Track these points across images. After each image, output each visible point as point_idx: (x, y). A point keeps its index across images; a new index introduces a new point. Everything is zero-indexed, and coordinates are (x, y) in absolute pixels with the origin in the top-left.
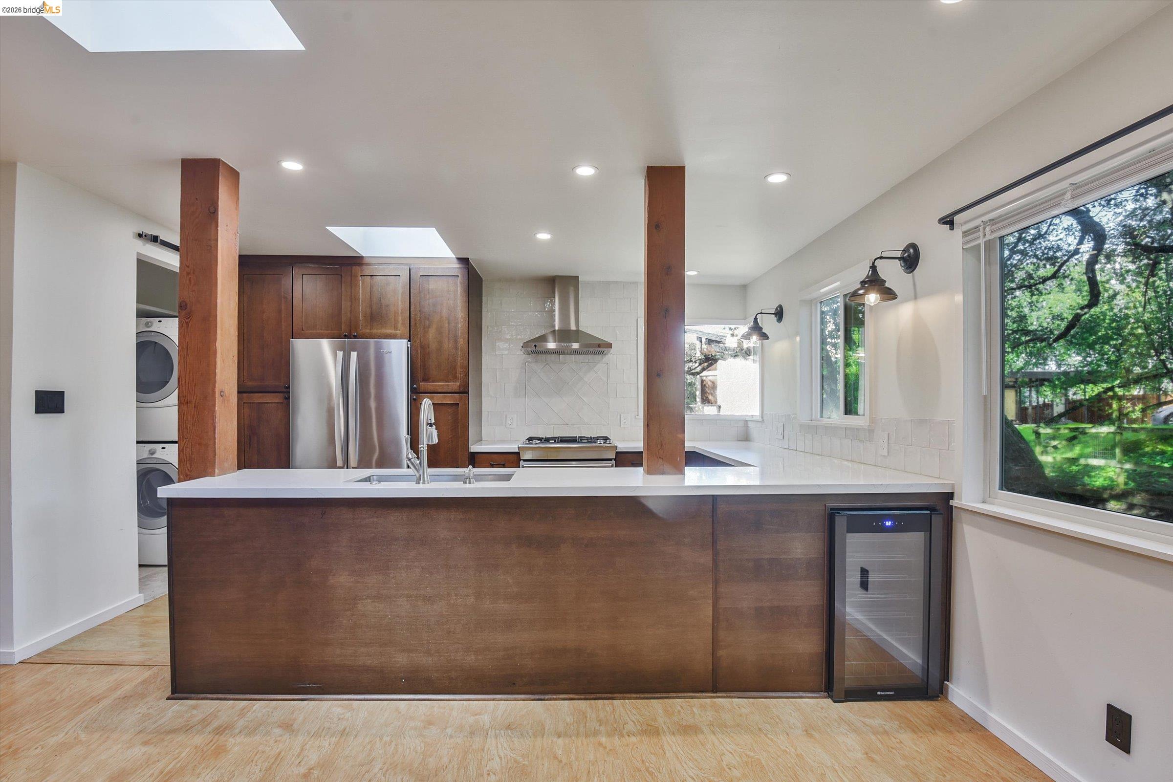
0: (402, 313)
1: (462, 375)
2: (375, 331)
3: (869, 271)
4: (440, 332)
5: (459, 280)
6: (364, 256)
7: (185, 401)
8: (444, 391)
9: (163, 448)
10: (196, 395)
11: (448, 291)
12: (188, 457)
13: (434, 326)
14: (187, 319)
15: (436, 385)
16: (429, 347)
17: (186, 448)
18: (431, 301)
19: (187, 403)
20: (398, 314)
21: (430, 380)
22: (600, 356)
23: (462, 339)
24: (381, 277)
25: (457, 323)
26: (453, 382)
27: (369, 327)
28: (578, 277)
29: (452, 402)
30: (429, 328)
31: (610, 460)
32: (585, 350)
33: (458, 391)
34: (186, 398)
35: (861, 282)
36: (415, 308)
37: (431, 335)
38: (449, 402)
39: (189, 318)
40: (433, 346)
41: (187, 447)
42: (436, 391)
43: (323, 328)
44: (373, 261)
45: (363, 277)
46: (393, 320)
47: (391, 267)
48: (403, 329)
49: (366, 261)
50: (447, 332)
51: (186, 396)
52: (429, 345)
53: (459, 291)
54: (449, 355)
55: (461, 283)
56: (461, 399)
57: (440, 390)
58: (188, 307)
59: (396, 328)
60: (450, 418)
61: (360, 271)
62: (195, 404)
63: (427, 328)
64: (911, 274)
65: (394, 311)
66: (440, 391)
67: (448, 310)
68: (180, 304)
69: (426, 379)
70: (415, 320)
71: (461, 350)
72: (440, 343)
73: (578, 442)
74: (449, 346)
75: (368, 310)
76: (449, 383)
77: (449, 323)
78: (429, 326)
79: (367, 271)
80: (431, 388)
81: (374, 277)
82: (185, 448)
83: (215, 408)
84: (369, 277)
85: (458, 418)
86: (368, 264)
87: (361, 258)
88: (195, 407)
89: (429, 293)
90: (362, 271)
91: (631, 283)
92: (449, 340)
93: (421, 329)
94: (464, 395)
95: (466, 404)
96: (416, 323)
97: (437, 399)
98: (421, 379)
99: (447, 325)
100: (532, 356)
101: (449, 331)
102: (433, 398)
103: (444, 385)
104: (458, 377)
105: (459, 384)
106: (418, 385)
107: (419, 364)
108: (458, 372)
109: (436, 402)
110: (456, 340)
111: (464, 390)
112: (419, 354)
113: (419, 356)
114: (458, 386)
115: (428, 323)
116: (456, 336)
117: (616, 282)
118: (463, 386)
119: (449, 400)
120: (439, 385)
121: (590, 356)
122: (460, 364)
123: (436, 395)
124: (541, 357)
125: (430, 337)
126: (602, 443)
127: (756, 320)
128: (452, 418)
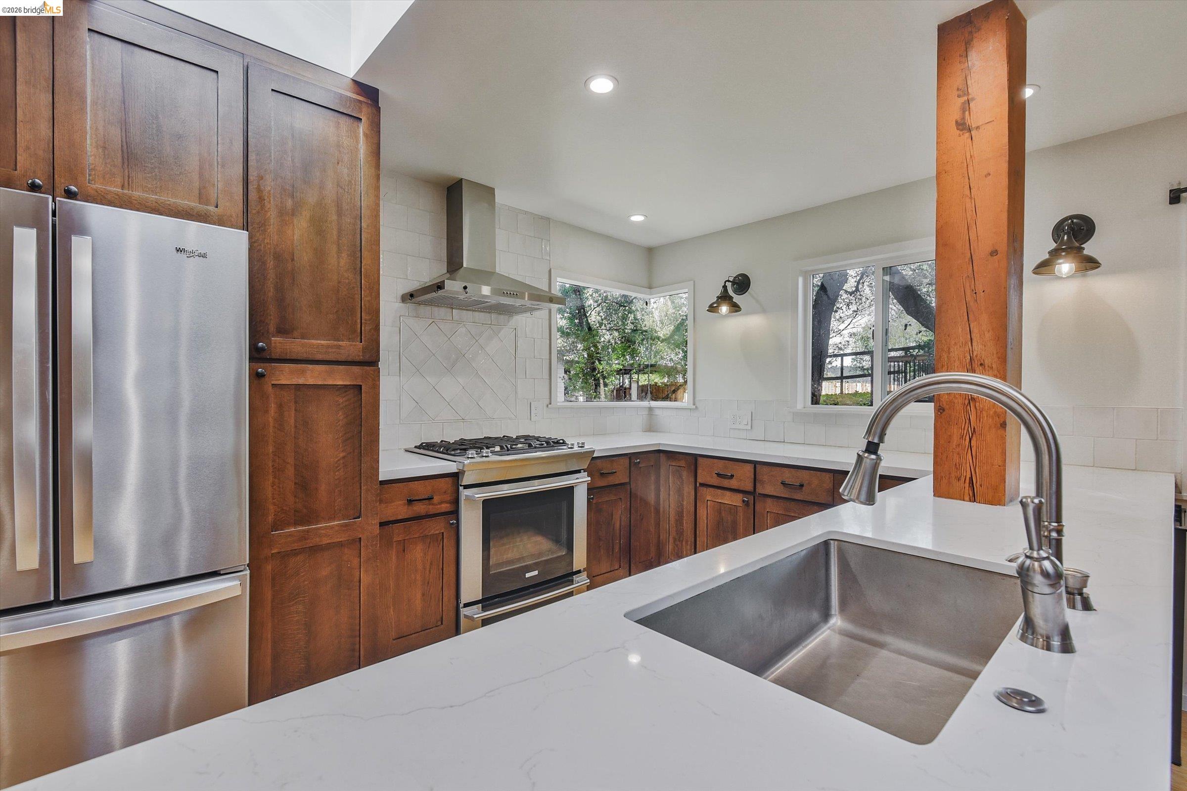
1: (367, 328)
2: (137, 193)
4: (318, 225)
5: (362, 127)
8: (328, 358)
11: (339, 146)
13: (305, 213)
15: (307, 345)
16: (293, 260)
18: (298, 155)
20: (213, 166)
21: (296, 334)
22: (506, 316)
26: (349, 340)
27: (119, 180)
28: (494, 189)
29: (348, 383)
30: (293, 215)
33: (357, 359)
36: (257, 161)
38: (340, 383)
40: (304, 257)
42: (311, 357)
45: (95, 34)
46: (196, 176)
48: (228, 206)
50: (335, 232)
52: (293, 254)
53: (363, 152)
54: (339, 282)
55: (366, 135)
56: (364, 377)
57: (319, 357)
59: (205, 199)
60: (341, 416)
65: (200, 156)
66: (316, 358)
67: (338, 185)
69: (284, 330)
71: (367, 277)
72: (320, 254)
74: (339, 263)
75: (115, 134)
76: (341, 343)
77: (340, 213)
78: (293, 210)
80: (297, 352)
81: (135, 49)
84: (118, 43)
85: (361, 416)
89: (292, 136)
90: (92, 17)
91: (542, 218)
92: (339, 251)
93: (272, 214)
94: (368, 368)
95: (376, 387)
96: (261, 199)
97: (313, 376)
98: (272, 328)
99: (334, 217)
100: (410, 306)
101: (340, 231)
102: (303, 372)
103: (328, 346)
104: (359, 331)
105: (355, 345)
106: (269, 343)
107: (270, 294)
108: (359, 321)
109: (311, 381)
110: (357, 253)
111: (367, 358)
112: (271, 271)
113: (271, 275)
114: (352, 348)
115: (289, 203)
116: (355, 245)
117: (526, 213)
118: (365, 349)
119: (340, 377)
120: (318, 345)
121: (493, 316)
122: (365, 305)
123: (310, 366)
124: (425, 310)
125: (295, 237)
126: (576, 448)
127: (725, 287)
128: (346, 418)
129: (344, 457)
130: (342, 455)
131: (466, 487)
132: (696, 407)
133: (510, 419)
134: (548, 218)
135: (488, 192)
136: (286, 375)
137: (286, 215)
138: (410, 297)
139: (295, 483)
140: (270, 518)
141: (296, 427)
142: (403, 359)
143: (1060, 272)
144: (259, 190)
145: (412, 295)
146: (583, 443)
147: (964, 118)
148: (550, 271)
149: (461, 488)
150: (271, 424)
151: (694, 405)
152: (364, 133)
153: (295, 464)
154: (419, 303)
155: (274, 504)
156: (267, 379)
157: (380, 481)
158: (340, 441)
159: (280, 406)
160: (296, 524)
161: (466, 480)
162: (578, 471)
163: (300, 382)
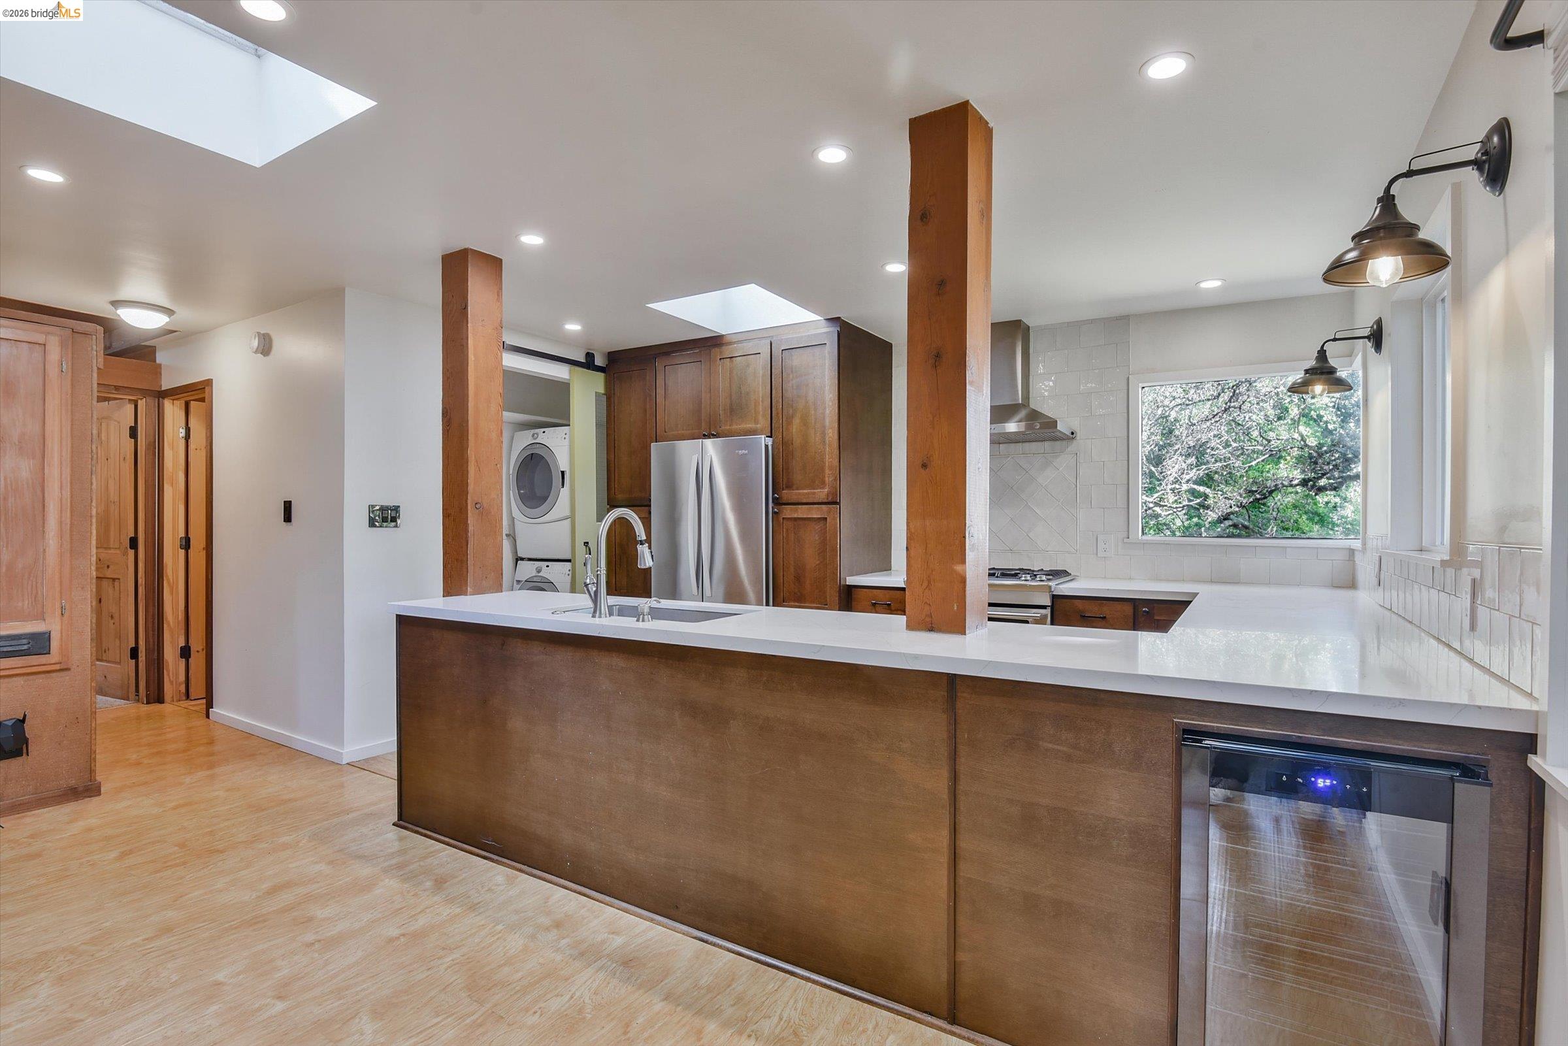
0: (762, 402)
1: (831, 480)
2: (734, 427)
3: (1376, 208)
4: (805, 422)
5: (827, 348)
6: (724, 333)
8: (808, 501)
9: (548, 566)
10: (454, 508)
11: (815, 366)
12: (449, 574)
13: (798, 415)
14: (447, 426)
15: (800, 494)
16: (792, 443)
18: (794, 381)
20: (759, 403)
21: (795, 487)
23: (830, 430)
24: (741, 357)
26: (821, 488)
28: (1020, 321)
29: (819, 516)
30: (793, 417)
31: (1044, 607)
35: (1353, 238)
37: (794, 427)
38: (815, 516)
39: (449, 425)
40: (797, 441)
42: (800, 501)
43: (685, 428)
44: (734, 338)
45: (722, 360)
46: (753, 411)
47: (751, 344)
48: (764, 422)
49: (728, 339)
50: (813, 421)
52: (793, 441)
53: (827, 364)
54: (815, 452)
55: (829, 353)
56: (829, 512)
58: (448, 414)
59: (756, 422)
60: (817, 537)
61: (719, 354)
63: (790, 419)
64: (1501, 196)
65: (755, 399)
66: (805, 501)
67: (815, 391)
69: (790, 486)
70: (777, 409)
71: (830, 445)
72: (806, 437)
73: (997, 577)
74: (815, 440)
75: (728, 401)
76: (816, 491)
77: (815, 409)
78: (793, 415)
79: (727, 351)
80: (794, 499)
81: (734, 359)
84: (729, 359)
85: (826, 537)
86: (730, 343)
87: (720, 337)
89: (792, 371)
90: (721, 353)
91: (1118, 319)
92: (816, 432)
93: (784, 421)
94: (832, 506)
95: (839, 519)
97: (802, 512)
98: (783, 486)
99: (813, 412)
101: (816, 420)
102: (796, 510)
103: (810, 494)
104: (827, 483)
105: (825, 492)
106: (779, 494)
107: (782, 467)
108: (826, 475)
109: (801, 516)
110: (823, 431)
111: (831, 499)
112: (781, 453)
113: (781, 455)
114: (822, 494)
115: (791, 410)
116: (824, 426)
117: (1091, 321)
118: (829, 494)
119: (816, 513)
120: (805, 493)
122: (829, 465)
123: (800, 506)
127: (1322, 355)
128: (820, 538)
129: (819, 564)
130: (818, 562)
132: (1364, 548)
133: (1069, 553)
134: (1125, 316)
136: (790, 512)
139: (794, 577)
140: (783, 594)
141: (794, 543)
148: (1128, 378)
150: (782, 541)
153: (794, 566)
155: (785, 587)
156: (779, 515)
158: (817, 554)
159: (787, 531)
160: (797, 601)
163: (796, 516)
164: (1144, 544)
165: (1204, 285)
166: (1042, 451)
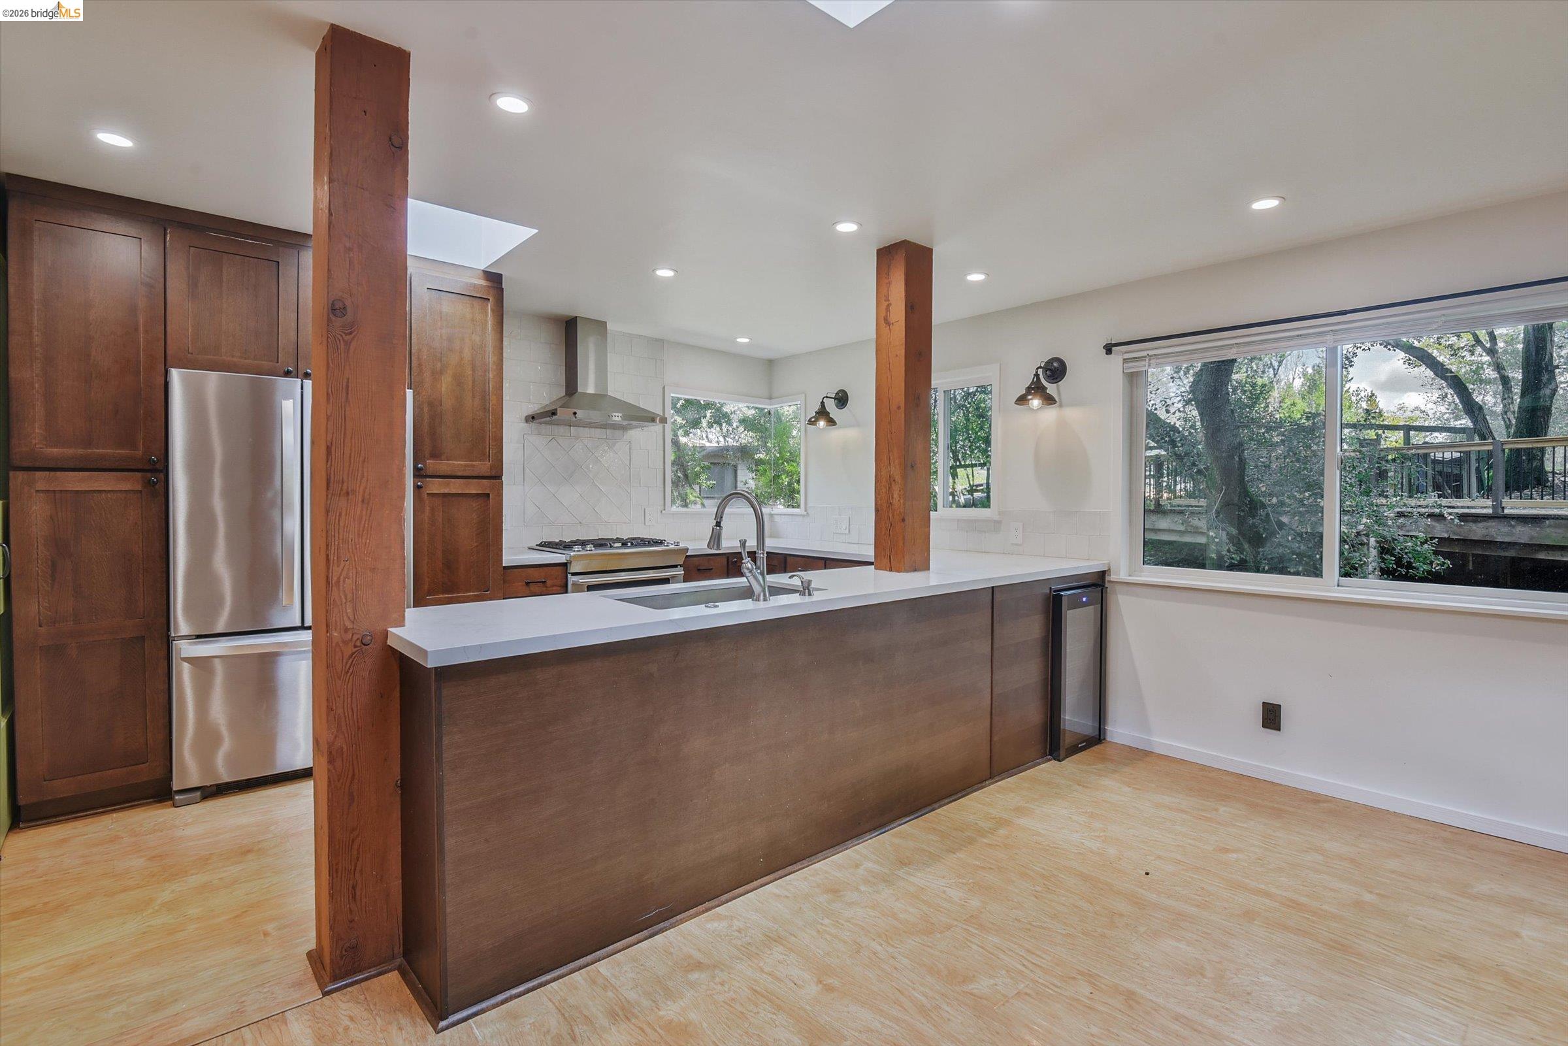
1: (494, 451)
3: (1034, 378)
4: (458, 380)
5: (489, 305)
7: (341, 490)
8: (463, 474)
10: (365, 479)
11: (473, 321)
12: (349, 596)
13: (450, 372)
14: (346, 334)
15: (453, 465)
16: (441, 405)
17: (345, 578)
18: (443, 331)
19: (348, 493)
21: (443, 457)
22: (621, 432)
23: (494, 397)
25: (486, 371)
26: (480, 460)
28: (606, 323)
29: (480, 492)
30: (441, 374)
31: (679, 566)
32: (625, 423)
33: (487, 474)
34: (345, 484)
36: (417, 338)
37: (444, 385)
38: (474, 492)
39: (351, 333)
40: (448, 403)
41: (347, 577)
42: (454, 474)
43: (236, 354)
50: (470, 383)
51: (345, 479)
52: (441, 401)
53: (490, 323)
54: (473, 419)
55: (492, 311)
56: (489, 487)
57: (460, 474)
58: (349, 310)
60: (474, 516)
62: (363, 496)
64: (1055, 385)
67: (472, 349)
68: (333, 304)
69: (435, 455)
71: (493, 414)
72: (460, 400)
74: (473, 405)
76: (474, 463)
77: (473, 370)
78: (441, 370)
80: (444, 469)
82: (342, 580)
83: (404, 504)
85: (487, 516)
88: (363, 501)
89: (441, 318)
91: (657, 340)
92: (473, 396)
93: (427, 375)
94: (495, 481)
95: (500, 495)
96: (420, 365)
97: (455, 487)
98: (427, 455)
99: (470, 372)
100: (533, 425)
101: (474, 381)
102: (448, 484)
103: (466, 466)
104: (488, 453)
105: (485, 464)
106: (425, 465)
107: (426, 431)
108: (488, 446)
109: (454, 491)
110: (484, 397)
111: (493, 474)
112: (426, 414)
113: (426, 417)
114: (483, 467)
115: (439, 365)
116: (485, 391)
117: (640, 337)
118: (492, 467)
119: (474, 488)
120: (458, 465)
121: (608, 431)
122: (492, 435)
123: (453, 480)
124: (546, 429)
125: (443, 389)
126: (672, 547)
127: (823, 403)
128: (478, 517)
129: (477, 546)
130: (475, 544)
131: (574, 574)
132: (807, 513)
133: (625, 523)
134: (662, 340)
135: (601, 326)
136: (435, 487)
137: (437, 375)
138: (532, 418)
139: (443, 564)
140: (426, 587)
141: (443, 524)
142: (527, 471)
143: (1032, 404)
144: (419, 359)
145: (533, 418)
146: (678, 543)
147: (887, 316)
148: (664, 388)
149: (569, 576)
150: (427, 521)
151: (806, 511)
152: (491, 309)
153: (443, 550)
154: (541, 423)
155: (428, 577)
156: (423, 489)
157: (504, 567)
158: (474, 535)
159: (433, 510)
160: (444, 593)
161: (574, 568)
162: (676, 566)
163: (446, 491)
164: (673, 514)
165: (739, 340)
166: (605, 437)
